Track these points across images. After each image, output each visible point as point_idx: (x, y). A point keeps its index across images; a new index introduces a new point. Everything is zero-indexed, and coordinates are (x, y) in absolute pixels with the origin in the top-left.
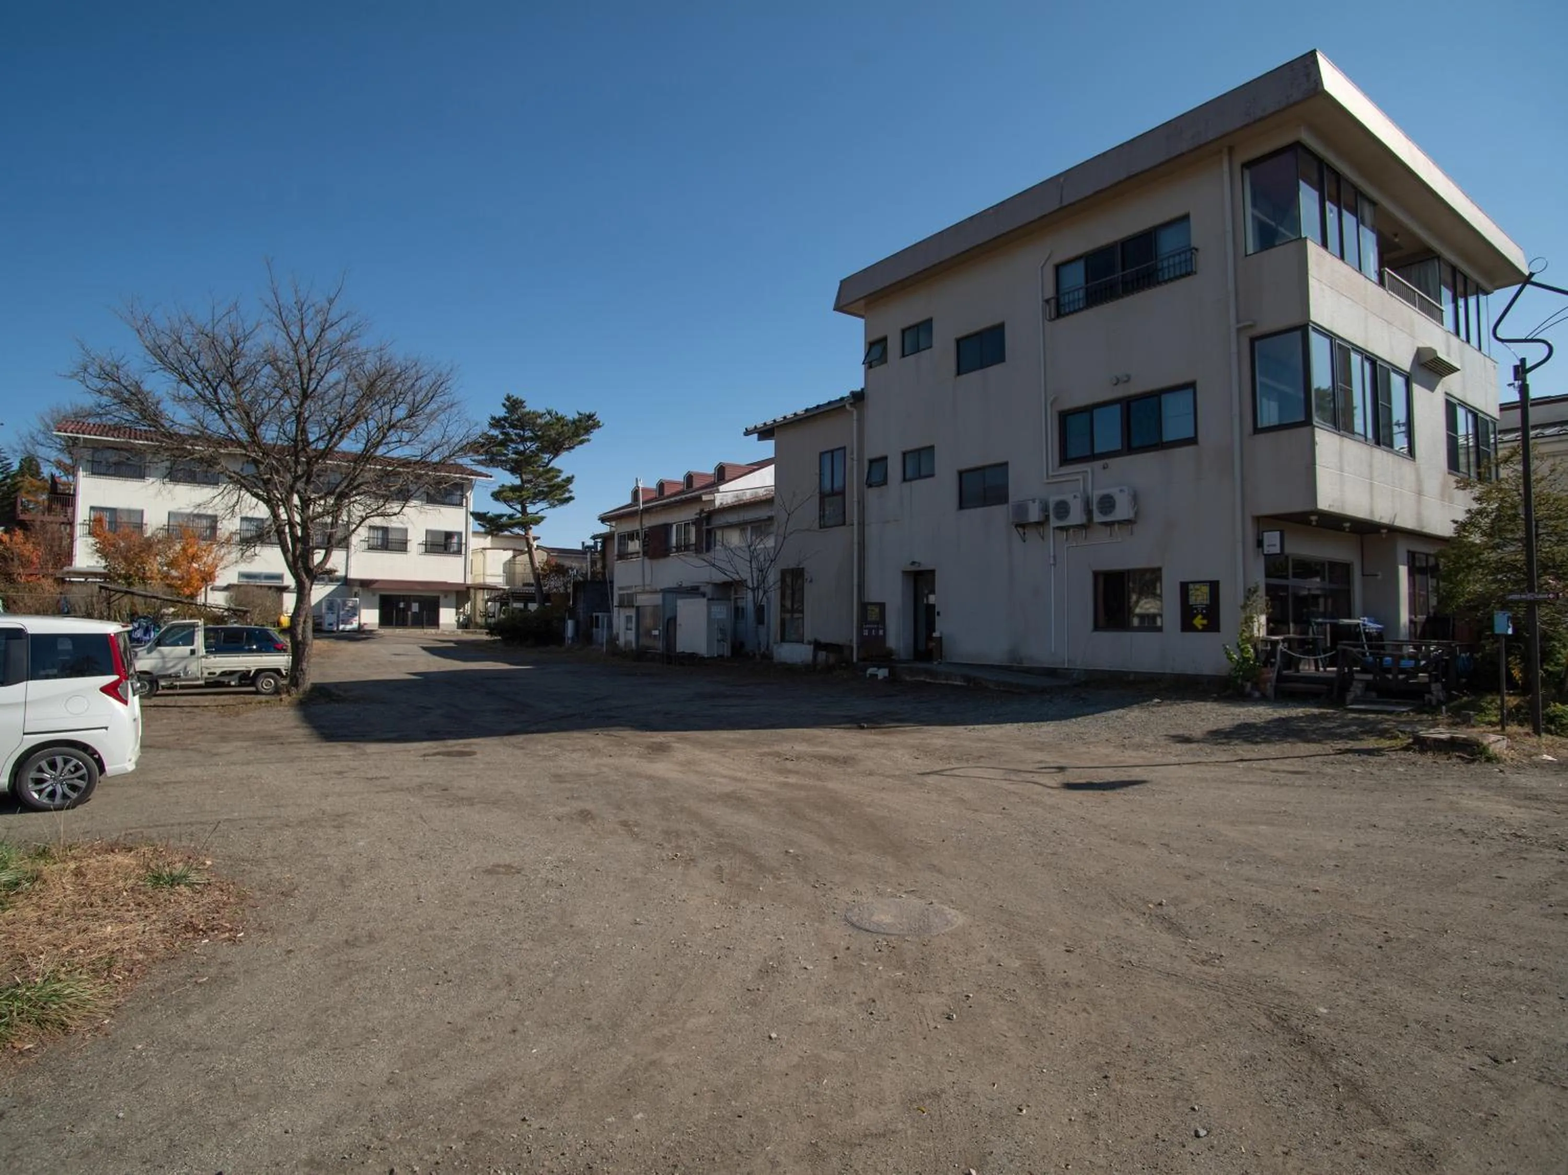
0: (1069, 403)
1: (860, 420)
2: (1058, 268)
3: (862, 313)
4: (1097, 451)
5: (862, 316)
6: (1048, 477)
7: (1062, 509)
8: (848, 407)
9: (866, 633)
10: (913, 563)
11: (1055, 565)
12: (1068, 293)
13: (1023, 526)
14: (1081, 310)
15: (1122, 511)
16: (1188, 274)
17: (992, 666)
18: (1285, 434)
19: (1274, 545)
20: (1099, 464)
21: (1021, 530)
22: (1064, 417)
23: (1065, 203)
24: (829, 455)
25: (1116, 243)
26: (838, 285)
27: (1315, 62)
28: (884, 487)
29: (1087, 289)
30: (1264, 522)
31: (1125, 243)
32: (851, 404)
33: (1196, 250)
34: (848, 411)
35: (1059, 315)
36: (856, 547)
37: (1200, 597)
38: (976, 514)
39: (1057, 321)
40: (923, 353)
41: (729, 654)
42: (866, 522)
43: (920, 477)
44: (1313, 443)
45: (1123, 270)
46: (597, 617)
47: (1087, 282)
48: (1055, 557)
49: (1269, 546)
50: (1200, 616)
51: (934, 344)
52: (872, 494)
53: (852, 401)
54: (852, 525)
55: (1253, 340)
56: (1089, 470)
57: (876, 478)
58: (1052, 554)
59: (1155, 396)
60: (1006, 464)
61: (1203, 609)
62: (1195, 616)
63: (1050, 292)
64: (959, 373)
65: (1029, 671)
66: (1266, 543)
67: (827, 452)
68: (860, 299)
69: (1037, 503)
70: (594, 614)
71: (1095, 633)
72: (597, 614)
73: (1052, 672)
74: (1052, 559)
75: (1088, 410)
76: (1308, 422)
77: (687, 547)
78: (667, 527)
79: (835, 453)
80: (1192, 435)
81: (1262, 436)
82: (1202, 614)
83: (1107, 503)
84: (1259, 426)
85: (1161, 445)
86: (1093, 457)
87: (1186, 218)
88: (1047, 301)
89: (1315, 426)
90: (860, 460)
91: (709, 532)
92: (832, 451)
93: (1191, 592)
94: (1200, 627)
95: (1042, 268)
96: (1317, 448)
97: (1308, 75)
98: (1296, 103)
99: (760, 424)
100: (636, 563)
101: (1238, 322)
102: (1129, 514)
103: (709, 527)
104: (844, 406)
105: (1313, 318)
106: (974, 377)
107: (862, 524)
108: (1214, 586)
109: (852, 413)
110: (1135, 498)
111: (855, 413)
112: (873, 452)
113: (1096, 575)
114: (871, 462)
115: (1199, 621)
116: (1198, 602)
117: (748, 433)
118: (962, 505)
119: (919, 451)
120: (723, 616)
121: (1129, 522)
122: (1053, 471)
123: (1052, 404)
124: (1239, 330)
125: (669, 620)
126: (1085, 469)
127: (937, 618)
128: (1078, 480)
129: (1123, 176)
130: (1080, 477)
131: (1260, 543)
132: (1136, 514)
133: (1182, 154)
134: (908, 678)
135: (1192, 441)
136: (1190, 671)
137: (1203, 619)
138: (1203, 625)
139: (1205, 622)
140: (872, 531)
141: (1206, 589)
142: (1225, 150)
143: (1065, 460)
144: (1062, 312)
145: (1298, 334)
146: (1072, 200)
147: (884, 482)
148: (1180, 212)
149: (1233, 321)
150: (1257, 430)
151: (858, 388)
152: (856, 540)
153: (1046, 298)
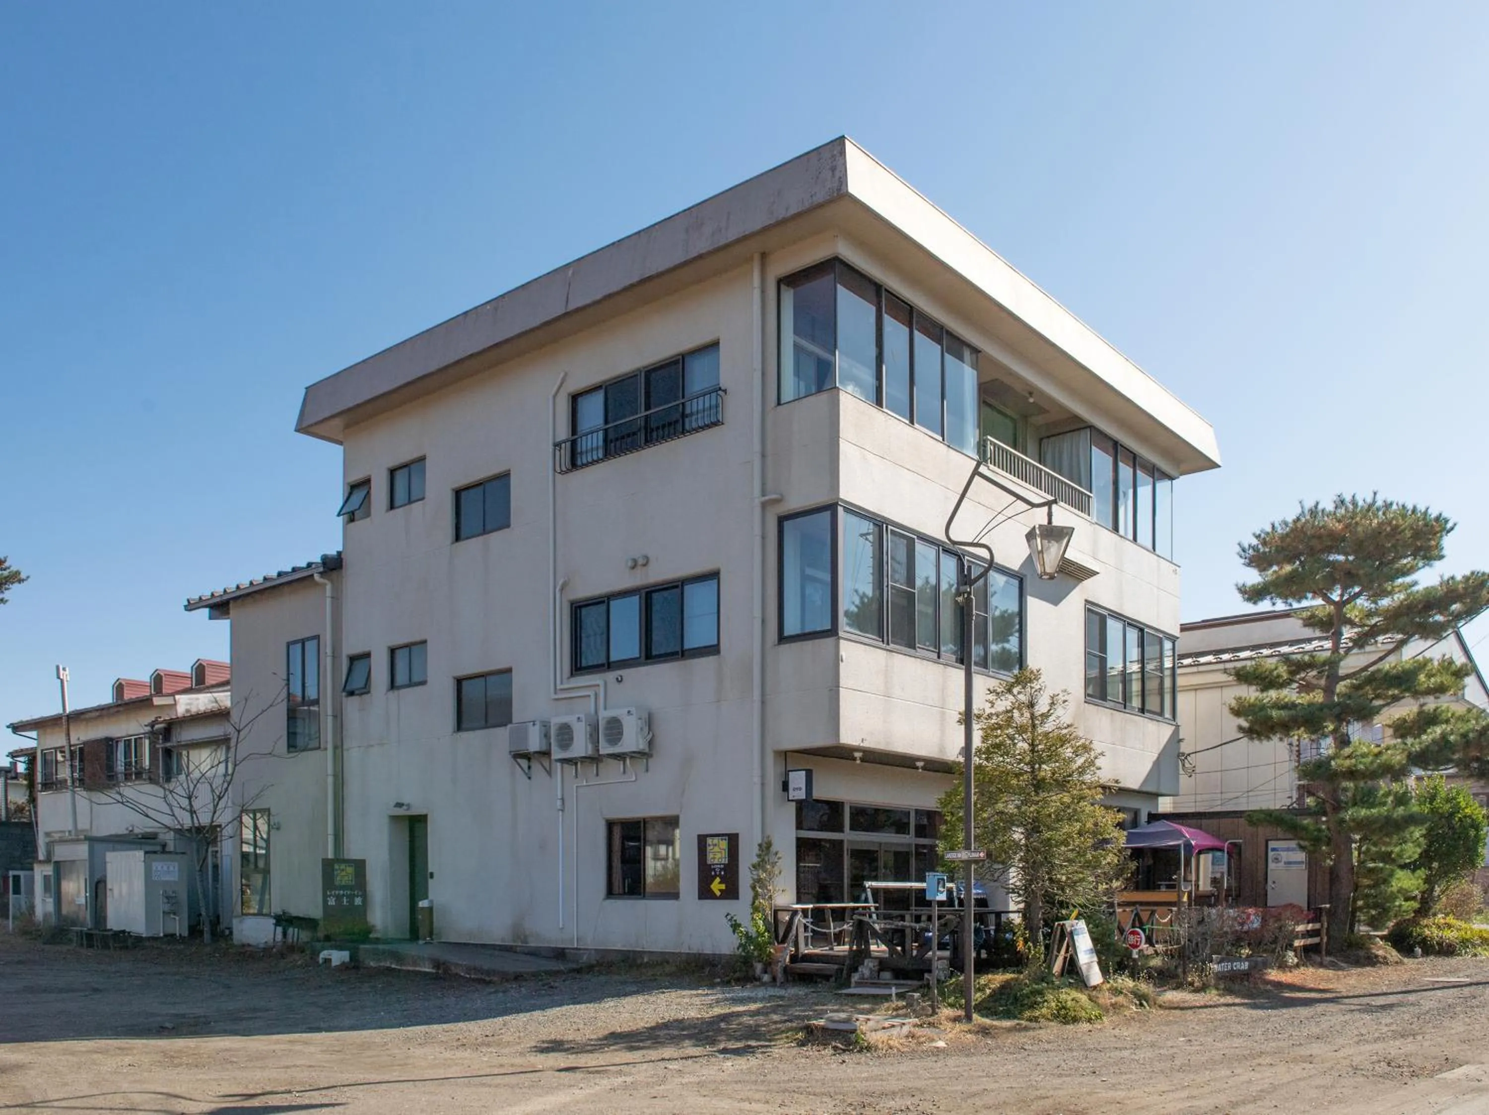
0: (583, 591)
1: (337, 599)
2: (575, 398)
3: (340, 438)
4: (613, 658)
5: (340, 443)
6: (555, 693)
7: (565, 734)
8: (317, 577)
9: (332, 902)
10: (399, 805)
11: (562, 810)
12: (586, 435)
13: (527, 756)
14: (597, 461)
15: (632, 741)
16: (716, 423)
17: (493, 947)
18: (808, 645)
19: (800, 789)
20: (611, 676)
21: (524, 763)
22: (577, 608)
23: (571, 307)
24: (299, 646)
25: (639, 370)
26: (303, 392)
27: (843, 153)
28: (365, 697)
29: (606, 431)
30: (788, 758)
31: (650, 372)
32: (321, 573)
33: (725, 391)
34: (317, 584)
35: (574, 465)
36: (330, 780)
37: (718, 854)
38: (474, 738)
39: (571, 475)
40: (414, 505)
41: (186, 933)
42: (345, 747)
43: (411, 684)
44: (837, 660)
45: (648, 408)
46: (17, 879)
47: (606, 422)
48: (563, 799)
49: (794, 789)
50: (718, 880)
51: (428, 494)
52: (352, 705)
53: (321, 569)
54: (326, 749)
55: (782, 520)
56: (601, 683)
57: (357, 682)
58: (560, 796)
59: (677, 586)
60: (509, 671)
61: (721, 869)
62: (713, 878)
63: (563, 433)
64: (458, 538)
65: (534, 953)
66: (791, 786)
67: (295, 642)
68: (333, 417)
69: (537, 727)
70: (11, 873)
71: (609, 901)
72: (16, 873)
73: (560, 954)
74: (559, 803)
75: (604, 601)
76: (832, 632)
77: (139, 775)
78: (109, 743)
79: (307, 644)
80: (715, 642)
81: (785, 647)
82: (720, 876)
83: (615, 728)
84: (787, 633)
85: (682, 654)
86: (608, 666)
87: (714, 345)
88: (557, 445)
89: (839, 638)
90: (335, 656)
91: (168, 752)
92: (303, 642)
93: (709, 848)
94: (718, 893)
95: (554, 397)
96: (842, 666)
97: (833, 169)
98: (820, 206)
99: (207, 594)
100: (63, 799)
101: (764, 494)
102: (642, 746)
103: (168, 745)
104: (312, 576)
105: (842, 495)
106: (472, 546)
107: (339, 748)
108: (733, 840)
109: (324, 586)
110: (650, 722)
111: (329, 587)
112: (351, 647)
113: (610, 825)
114: (353, 659)
115: (717, 886)
116: (716, 862)
117: (191, 606)
118: (460, 726)
119: (408, 646)
120: (173, 877)
121: (641, 755)
122: (562, 683)
123: (562, 589)
124: (764, 505)
125: (98, 883)
126: (598, 682)
127: (430, 881)
128: (589, 696)
129: (635, 279)
130: (591, 692)
131: (785, 786)
132: (651, 743)
133: (700, 257)
134: (372, 964)
135: (713, 650)
136: (708, 951)
137: (720, 883)
138: (720, 890)
139: (723, 887)
140: (353, 756)
141: (724, 844)
142: (757, 257)
143: (578, 668)
144: (579, 463)
145: (827, 515)
146: (580, 304)
147: (365, 690)
148: (707, 338)
149: (757, 491)
150: (782, 639)
151: (332, 551)
152: (330, 771)
153: (558, 440)
